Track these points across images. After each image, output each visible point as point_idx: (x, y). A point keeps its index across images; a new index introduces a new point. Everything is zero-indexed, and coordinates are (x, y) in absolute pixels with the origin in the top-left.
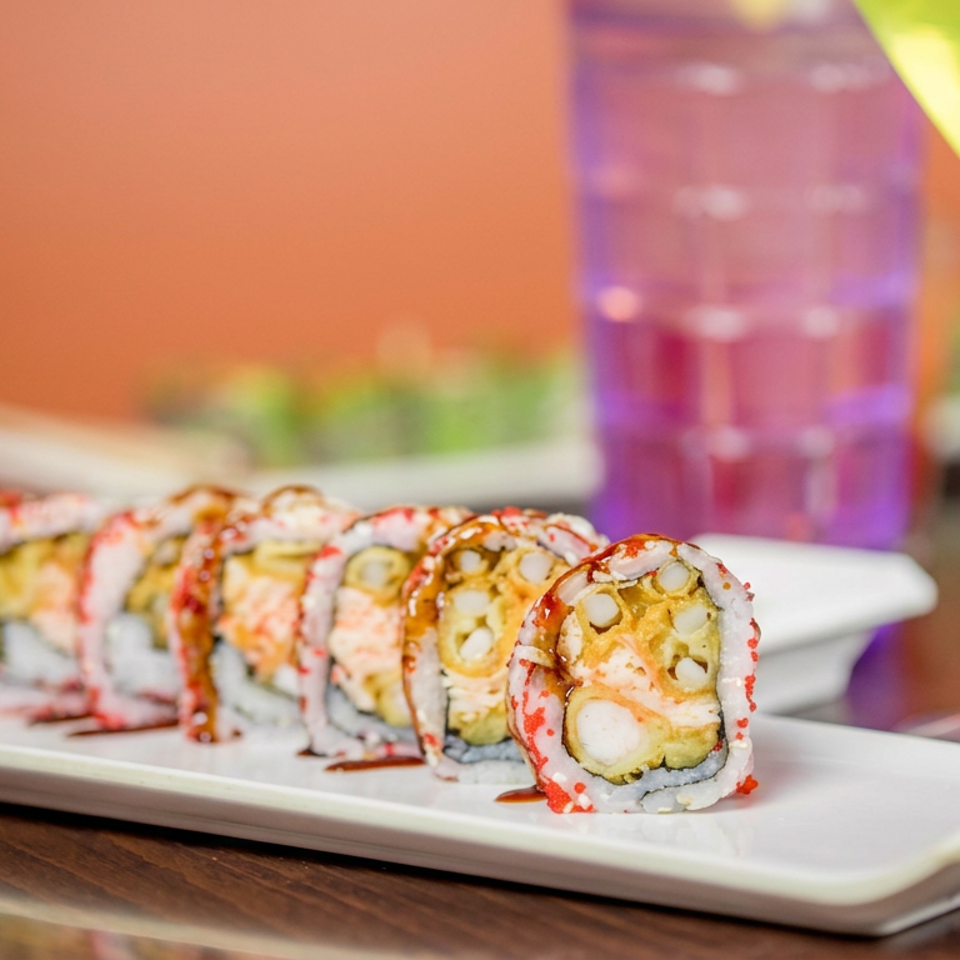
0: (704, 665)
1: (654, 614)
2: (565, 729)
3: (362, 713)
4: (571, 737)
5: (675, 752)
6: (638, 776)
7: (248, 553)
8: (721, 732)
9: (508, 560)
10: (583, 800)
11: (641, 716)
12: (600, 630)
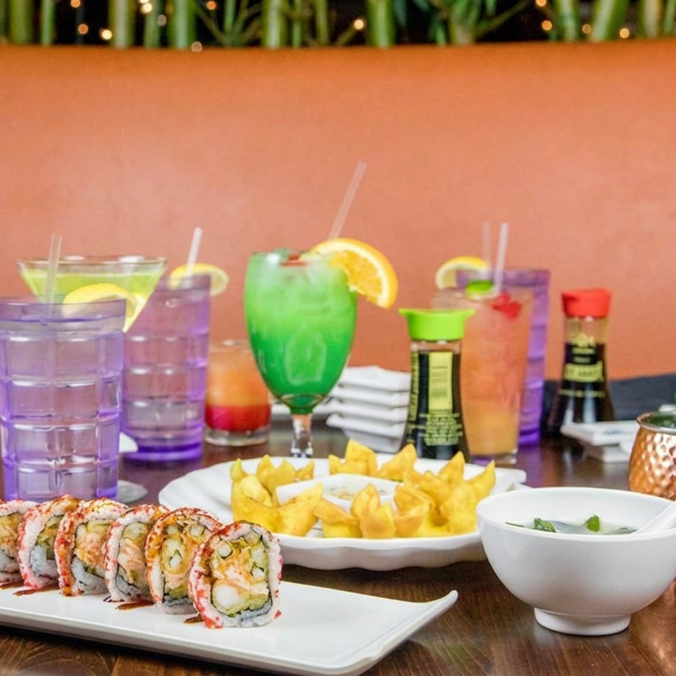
0: (262, 569)
1: (245, 551)
2: (211, 596)
3: (129, 584)
4: (213, 599)
5: (253, 603)
6: (239, 613)
7: (86, 524)
8: (270, 596)
9: (186, 529)
10: (219, 623)
11: (240, 590)
12: (224, 558)
